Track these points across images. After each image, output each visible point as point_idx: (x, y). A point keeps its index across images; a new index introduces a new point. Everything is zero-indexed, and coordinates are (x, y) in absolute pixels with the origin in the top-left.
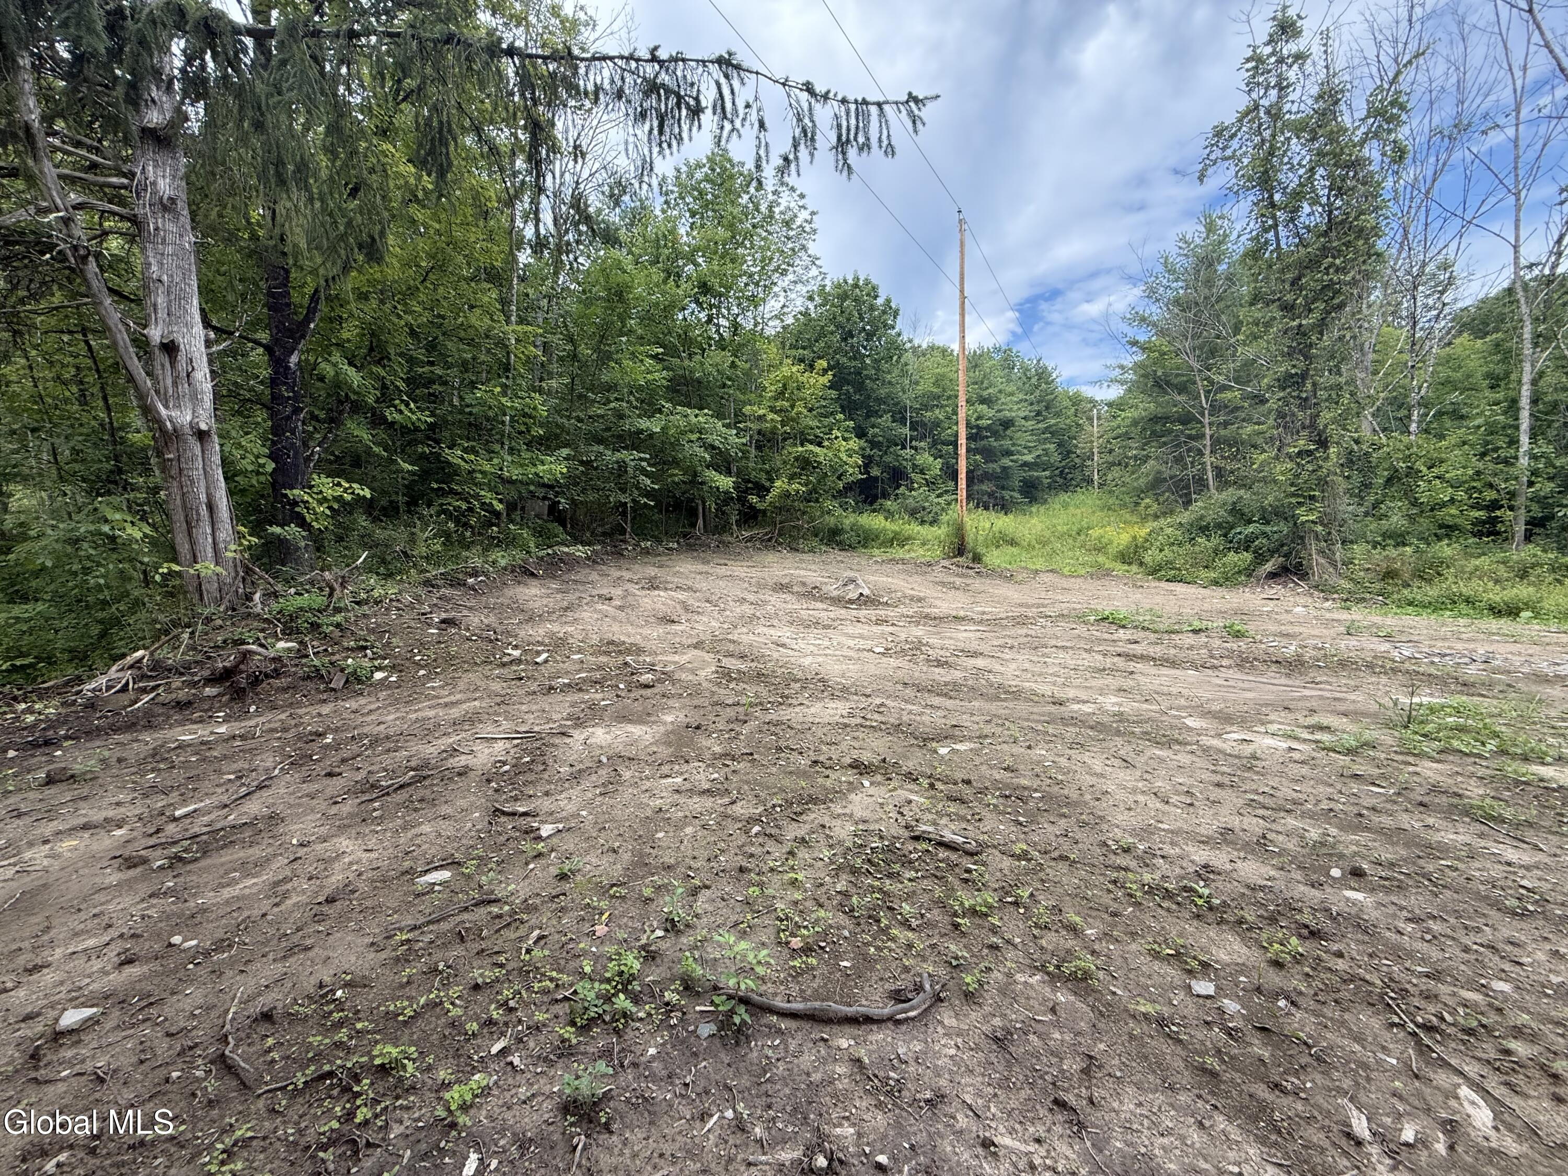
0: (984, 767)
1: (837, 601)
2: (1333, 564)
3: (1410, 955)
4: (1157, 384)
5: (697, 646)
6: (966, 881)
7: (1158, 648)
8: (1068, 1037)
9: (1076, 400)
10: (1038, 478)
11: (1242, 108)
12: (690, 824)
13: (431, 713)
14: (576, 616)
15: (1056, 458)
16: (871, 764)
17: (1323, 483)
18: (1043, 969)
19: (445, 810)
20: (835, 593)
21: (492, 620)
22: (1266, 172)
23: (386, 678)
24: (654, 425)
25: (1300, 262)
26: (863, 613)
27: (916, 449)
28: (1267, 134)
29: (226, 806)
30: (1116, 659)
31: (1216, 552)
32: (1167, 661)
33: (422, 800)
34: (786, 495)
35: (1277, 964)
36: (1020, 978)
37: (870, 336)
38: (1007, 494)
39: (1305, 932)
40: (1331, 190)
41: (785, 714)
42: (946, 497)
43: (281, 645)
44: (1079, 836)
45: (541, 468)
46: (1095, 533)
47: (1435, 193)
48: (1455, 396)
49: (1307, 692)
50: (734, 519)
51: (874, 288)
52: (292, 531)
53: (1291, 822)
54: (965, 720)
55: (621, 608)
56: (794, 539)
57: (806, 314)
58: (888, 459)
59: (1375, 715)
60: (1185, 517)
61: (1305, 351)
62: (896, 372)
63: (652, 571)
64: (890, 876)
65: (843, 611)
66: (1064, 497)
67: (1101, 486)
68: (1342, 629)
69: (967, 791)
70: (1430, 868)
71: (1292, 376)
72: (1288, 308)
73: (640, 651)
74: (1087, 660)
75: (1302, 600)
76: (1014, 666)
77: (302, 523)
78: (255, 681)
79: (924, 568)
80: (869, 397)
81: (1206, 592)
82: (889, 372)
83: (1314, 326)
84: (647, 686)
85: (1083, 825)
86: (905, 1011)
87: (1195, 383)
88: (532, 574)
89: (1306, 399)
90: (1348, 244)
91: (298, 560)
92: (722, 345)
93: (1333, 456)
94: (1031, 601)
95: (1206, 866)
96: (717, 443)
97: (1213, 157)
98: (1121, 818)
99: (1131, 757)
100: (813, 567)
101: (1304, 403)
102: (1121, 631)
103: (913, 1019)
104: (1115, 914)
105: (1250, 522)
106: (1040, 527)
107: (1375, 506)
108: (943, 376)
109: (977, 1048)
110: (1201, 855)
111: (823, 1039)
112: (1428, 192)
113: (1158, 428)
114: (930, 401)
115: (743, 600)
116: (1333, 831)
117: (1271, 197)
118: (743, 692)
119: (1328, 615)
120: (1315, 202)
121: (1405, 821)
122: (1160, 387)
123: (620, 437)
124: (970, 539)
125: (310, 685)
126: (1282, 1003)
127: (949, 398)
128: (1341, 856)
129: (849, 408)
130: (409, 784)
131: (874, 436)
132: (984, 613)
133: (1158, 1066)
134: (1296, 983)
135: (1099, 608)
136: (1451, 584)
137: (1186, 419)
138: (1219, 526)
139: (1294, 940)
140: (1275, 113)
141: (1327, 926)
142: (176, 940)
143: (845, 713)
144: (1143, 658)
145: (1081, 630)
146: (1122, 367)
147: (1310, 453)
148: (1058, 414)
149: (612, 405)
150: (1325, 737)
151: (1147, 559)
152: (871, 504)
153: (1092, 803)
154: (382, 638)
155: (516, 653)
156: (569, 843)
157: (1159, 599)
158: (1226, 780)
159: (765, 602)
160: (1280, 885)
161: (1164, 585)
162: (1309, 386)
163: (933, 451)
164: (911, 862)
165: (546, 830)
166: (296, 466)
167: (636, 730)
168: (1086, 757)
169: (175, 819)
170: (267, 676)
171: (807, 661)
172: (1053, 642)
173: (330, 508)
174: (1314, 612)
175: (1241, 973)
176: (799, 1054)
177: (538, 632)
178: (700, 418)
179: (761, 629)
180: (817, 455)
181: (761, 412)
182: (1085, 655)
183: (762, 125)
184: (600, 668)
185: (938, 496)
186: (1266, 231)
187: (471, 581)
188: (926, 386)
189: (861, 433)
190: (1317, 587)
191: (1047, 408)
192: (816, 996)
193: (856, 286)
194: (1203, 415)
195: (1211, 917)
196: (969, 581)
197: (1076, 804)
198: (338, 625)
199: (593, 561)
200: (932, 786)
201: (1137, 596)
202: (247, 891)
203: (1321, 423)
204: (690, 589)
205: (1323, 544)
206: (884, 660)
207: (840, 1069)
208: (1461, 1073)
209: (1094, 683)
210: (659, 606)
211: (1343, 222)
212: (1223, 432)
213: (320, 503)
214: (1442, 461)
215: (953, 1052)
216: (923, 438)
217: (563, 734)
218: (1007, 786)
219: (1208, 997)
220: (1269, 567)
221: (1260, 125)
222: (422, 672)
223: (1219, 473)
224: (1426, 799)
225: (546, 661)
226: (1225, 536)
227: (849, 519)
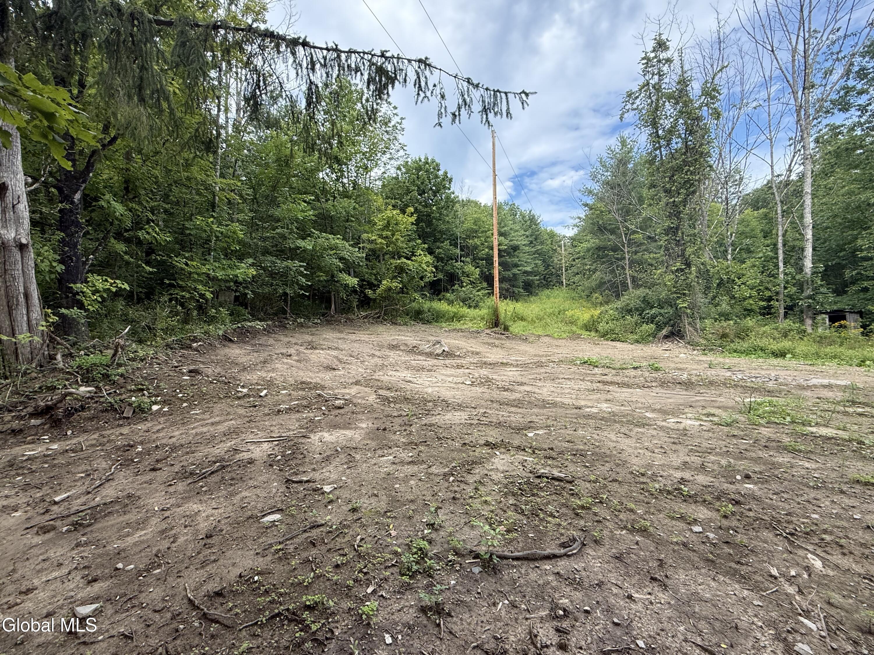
0: (556, 442)
1: (430, 355)
2: (696, 330)
3: (778, 507)
4: (600, 229)
5: (357, 383)
6: (573, 494)
7: (618, 378)
8: (647, 554)
9: (552, 235)
10: (532, 280)
11: (641, 84)
12: (411, 479)
13: (205, 429)
14: (273, 366)
15: (542, 269)
16: (497, 443)
17: (689, 287)
18: (625, 528)
19: (251, 483)
20: (428, 350)
21: (218, 370)
22: (654, 119)
23: (161, 409)
24: (307, 244)
25: (672, 168)
26: (447, 362)
27: (463, 262)
28: (654, 98)
29: (89, 493)
30: (598, 384)
31: (636, 324)
32: (625, 384)
33: (232, 479)
34: (390, 289)
35: (725, 517)
36: (618, 532)
37: (435, 193)
38: (516, 290)
39: (733, 502)
40: (686, 131)
41: (434, 420)
42: (482, 291)
43: (83, 389)
44: (618, 470)
45: (238, 271)
46: (569, 313)
47: (733, 135)
48: (748, 241)
49: (698, 398)
50: (355, 304)
51: (438, 165)
52: (74, 312)
53: (712, 458)
54: (534, 418)
55: (298, 361)
56: (395, 317)
57: (396, 178)
58: (448, 268)
59: (732, 408)
60: (619, 304)
61: (677, 215)
62: (451, 215)
63: (308, 338)
64: (533, 495)
65: (436, 361)
66: (547, 292)
67: (568, 285)
68: (707, 366)
69: (554, 454)
70: (776, 473)
71: (672, 228)
72: (668, 191)
73: (323, 388)
74: (583, 385)
75: (683, 350)
76: (545, 390)
77: (81, 306)
78: (69, 413)
79: (475, 335)
80: (435, 230)
81: (633, 346)
82: (447, 216)
83: (680, 202)
84: (340, 408)
85: (618, 465)
86: (571, 551)
87: (619, 229)
88: (230, 340)
89: (679, 241)
90: (696, 160)
91: (78, 333)
92: (345, 195)
93: (693, 272)
94: (541, 353)
95: (682, 479)
96: (346, 257)
97: (627, 108)
98: (635, 461)
99: (627, 432)
100: (409, 334)
101: (678, 243)
102: (596, 369)
103: (575, 554)
104: (648, 503)
105: (652, 307)
106: (537, 309)
107: (714, 297)
108: (479, 219)
109: (608, 562)
110: (678, 475)
111: (537, 567)
112: (730, 134)
113: (601, 253)
114: (472, 233)
115: (373, 355)
116: (732, 461)
117: (657, 132)
118: (401, 409)
119: (697, 358)
120: (679, 136)
121: (760, 454)
122: (601, 230)
123: (282, 251)
124: (502, 316)
125: (109, 415)
126: (731, 532)
127: (482, 232)
128: (739, 471)
129: (423, 236)
130: (217, 471)
131: (440, 253)
132: (517, 361)
133: (689, 560)
134: (734, 523)
135: (580, 356)
136: (753, 341)
137: (615, 249)
138: (637, 309)
139: (730, 506)
140: (657, 88)
141: (742, 499)
142: (120, 565)
143: (466, 417)
144: (612, 383)
145: (574, 369)
146: (579, 218)
147: (682, 270)
148: (542, 243)
149: (278, 231)
150: (715, 419)
151: (600, 328)
152: (438, 295)
153: (618, 455)
154: (152, 383)
155: (245, 390)
156: (345, 494)
157: (609, 351)
158: (676, 441)
159: (388, 356)
160: (717, 484)
161: (610, 343)
162: (680, 234)
163: (474, 263)
164: (541, 488)
165: (327, 488)
166: (77, 268)
167: (349, 433)
168: (606, 433)
169: (56, 503)
170: (76, 410)
171: (430, 390)
172: (562, 376)
173: (101, 297)
174: (690, 357)
175: (711, 522)
176: (527, 574)
177: (253, 377)
178: (337, 240)
179: (390, 373)
180: (408, 265)
181: (373, 238)
182: (581, 383)
183: (443, 97)
184: (304, 398)
185: (478, 291)
186: (656, 150)
187: (195, 345)
188: (468, 225)
189: (430, 252)
190: (689, 343)
191: (536, 239)
192: (523, 549)
193: (427, 163)
194: (624, 247)
195: (691, 500)
196: (503, 342)
197: (610, 456)
198: (122, 375)
199: (268, 331)
200: (534, 452)
201: (597, 349)
202: (145, 538)
203: (687, 253)
204: (337, 349)
205: (690, 319)
206: (473, 388)
207: (550, 578)
208: (807, 550)
209: (591, 397)
210: (322, 359)
211: (693, 148)
212: (635, 257)
213: (94, 293)
214: (743, 275)
215: (599, 565)
216: (467, 255)
217: (304, 437)
218: (572, 450)
219: (700, 533)
220: (664, 332)
221: (650, 93)
222: (185, 405)
223: (634, 280)
224: (767, 444)
225: (266, 395)
226: (640, 315)
227: (427, 305)
